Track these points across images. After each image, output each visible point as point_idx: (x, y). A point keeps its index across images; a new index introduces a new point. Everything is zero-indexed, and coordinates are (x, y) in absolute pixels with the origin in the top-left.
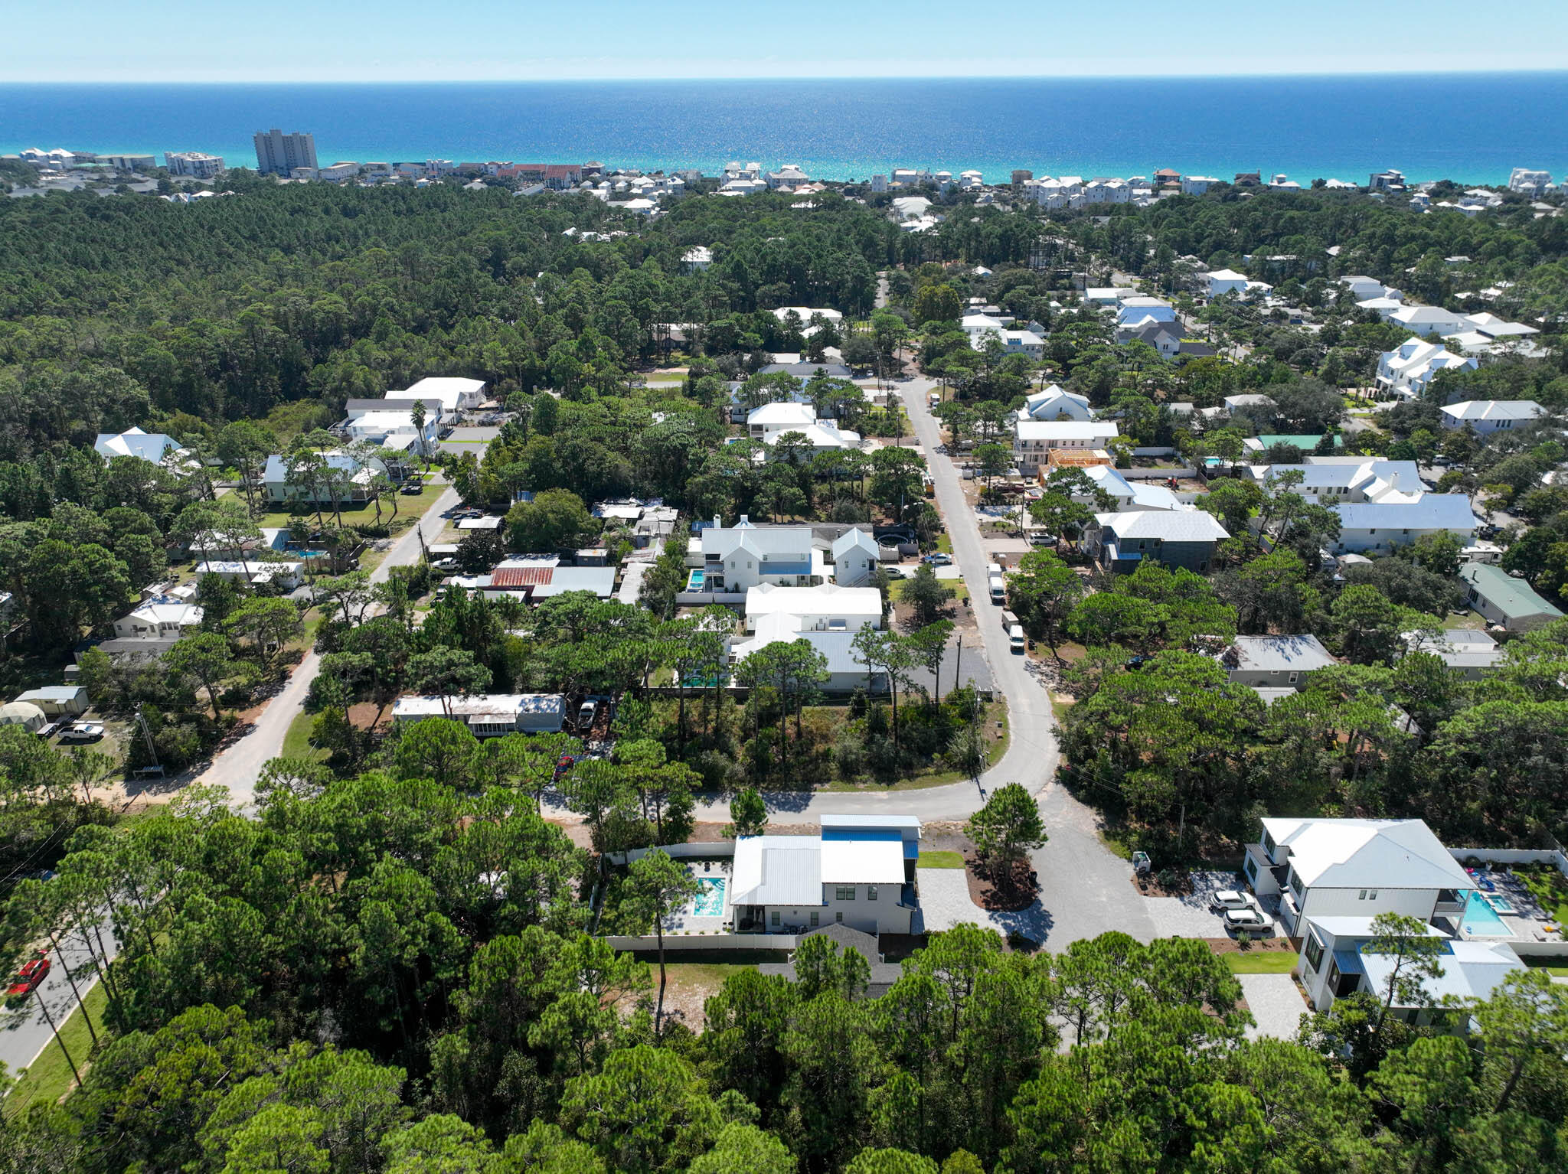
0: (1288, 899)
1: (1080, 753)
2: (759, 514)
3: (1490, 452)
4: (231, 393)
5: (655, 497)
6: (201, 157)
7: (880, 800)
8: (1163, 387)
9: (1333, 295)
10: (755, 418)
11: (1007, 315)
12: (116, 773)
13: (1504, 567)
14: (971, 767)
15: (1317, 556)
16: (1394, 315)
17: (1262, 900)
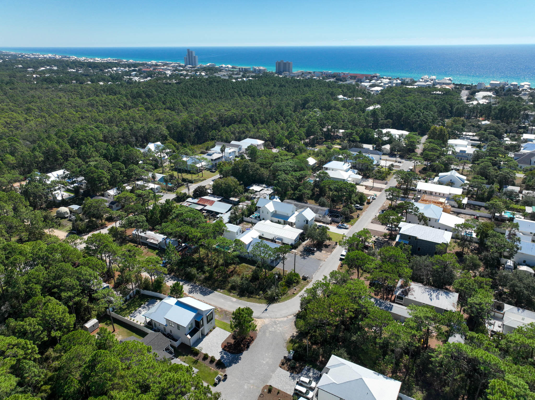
10: (326, 165)
14: (271, 300)
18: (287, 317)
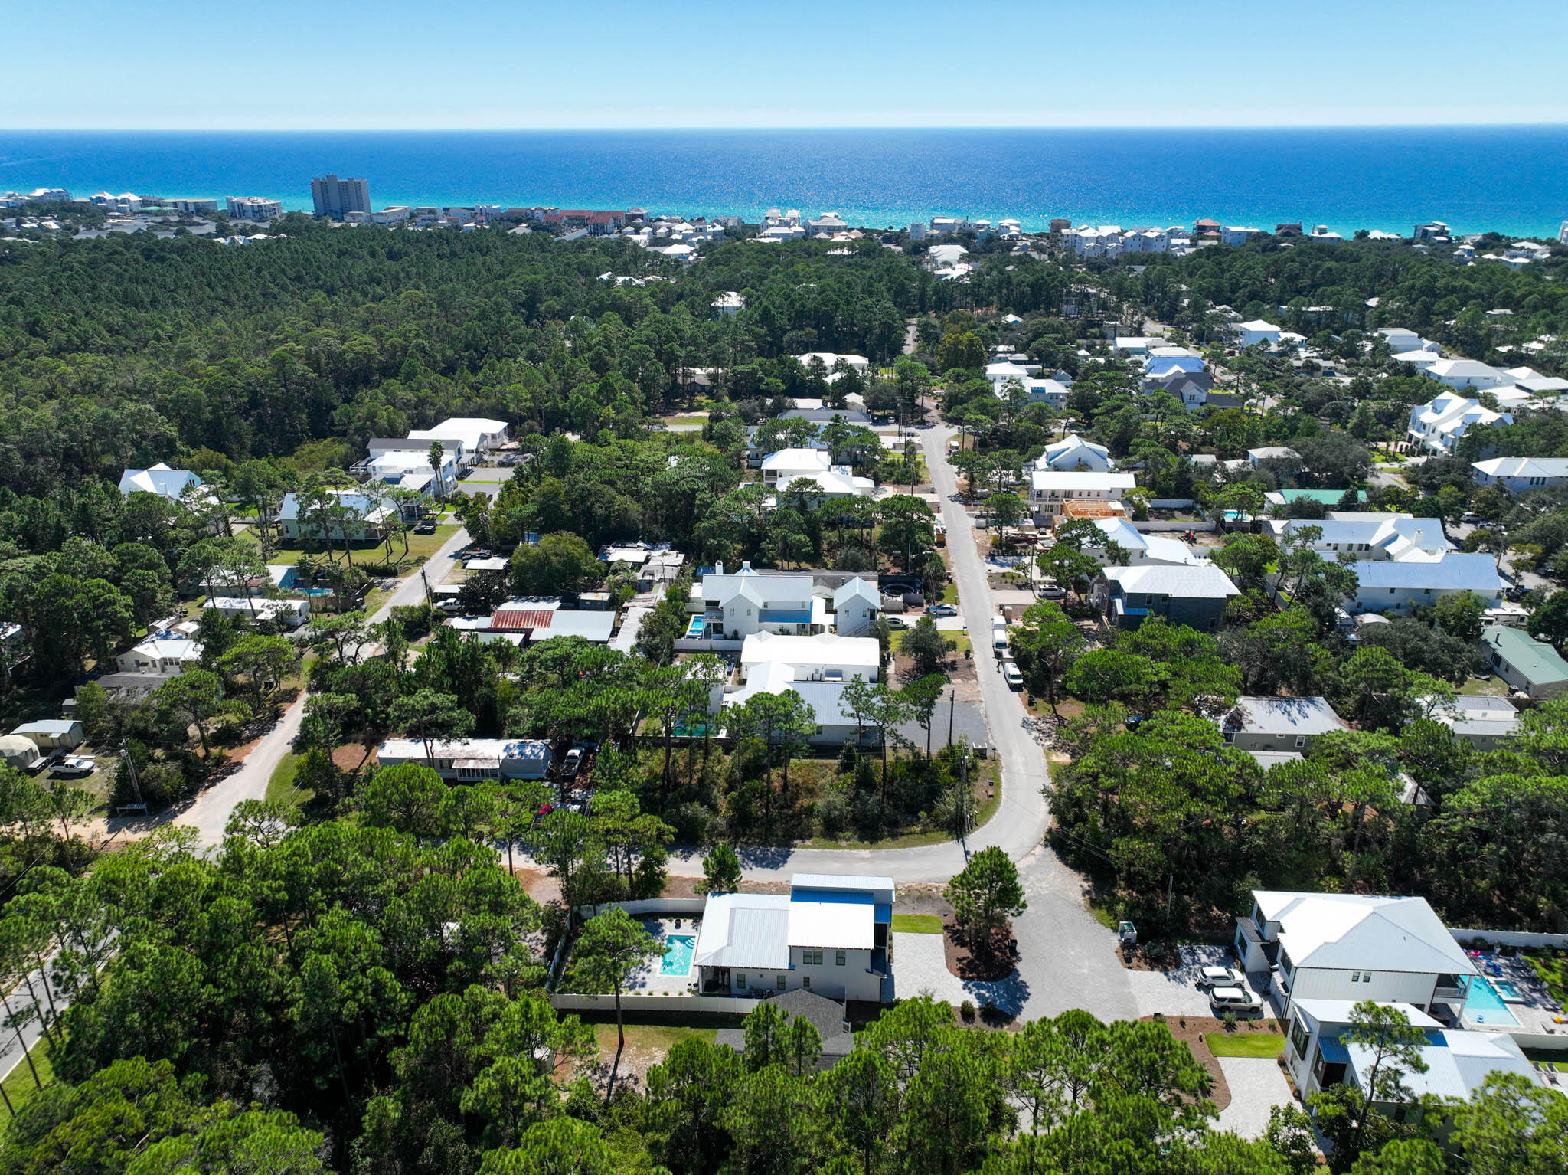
0: (1278, 978)
1: (1070, 816)
2: (765, 560)
3: (1522, 510)
4: (260, 430)
5: (663, 541)
6: (261, 201)
7: (863, 859)
8: (1185, 438)
9: (1369, 346)
10: (769, 464)
11: (1035, 363)
12: (100, 809)
13: (1529, 630)
14: (958, 827)
15: (1332, 616)
16: (1430, 368)
17: (1251, 977)
18: (1033, 851)
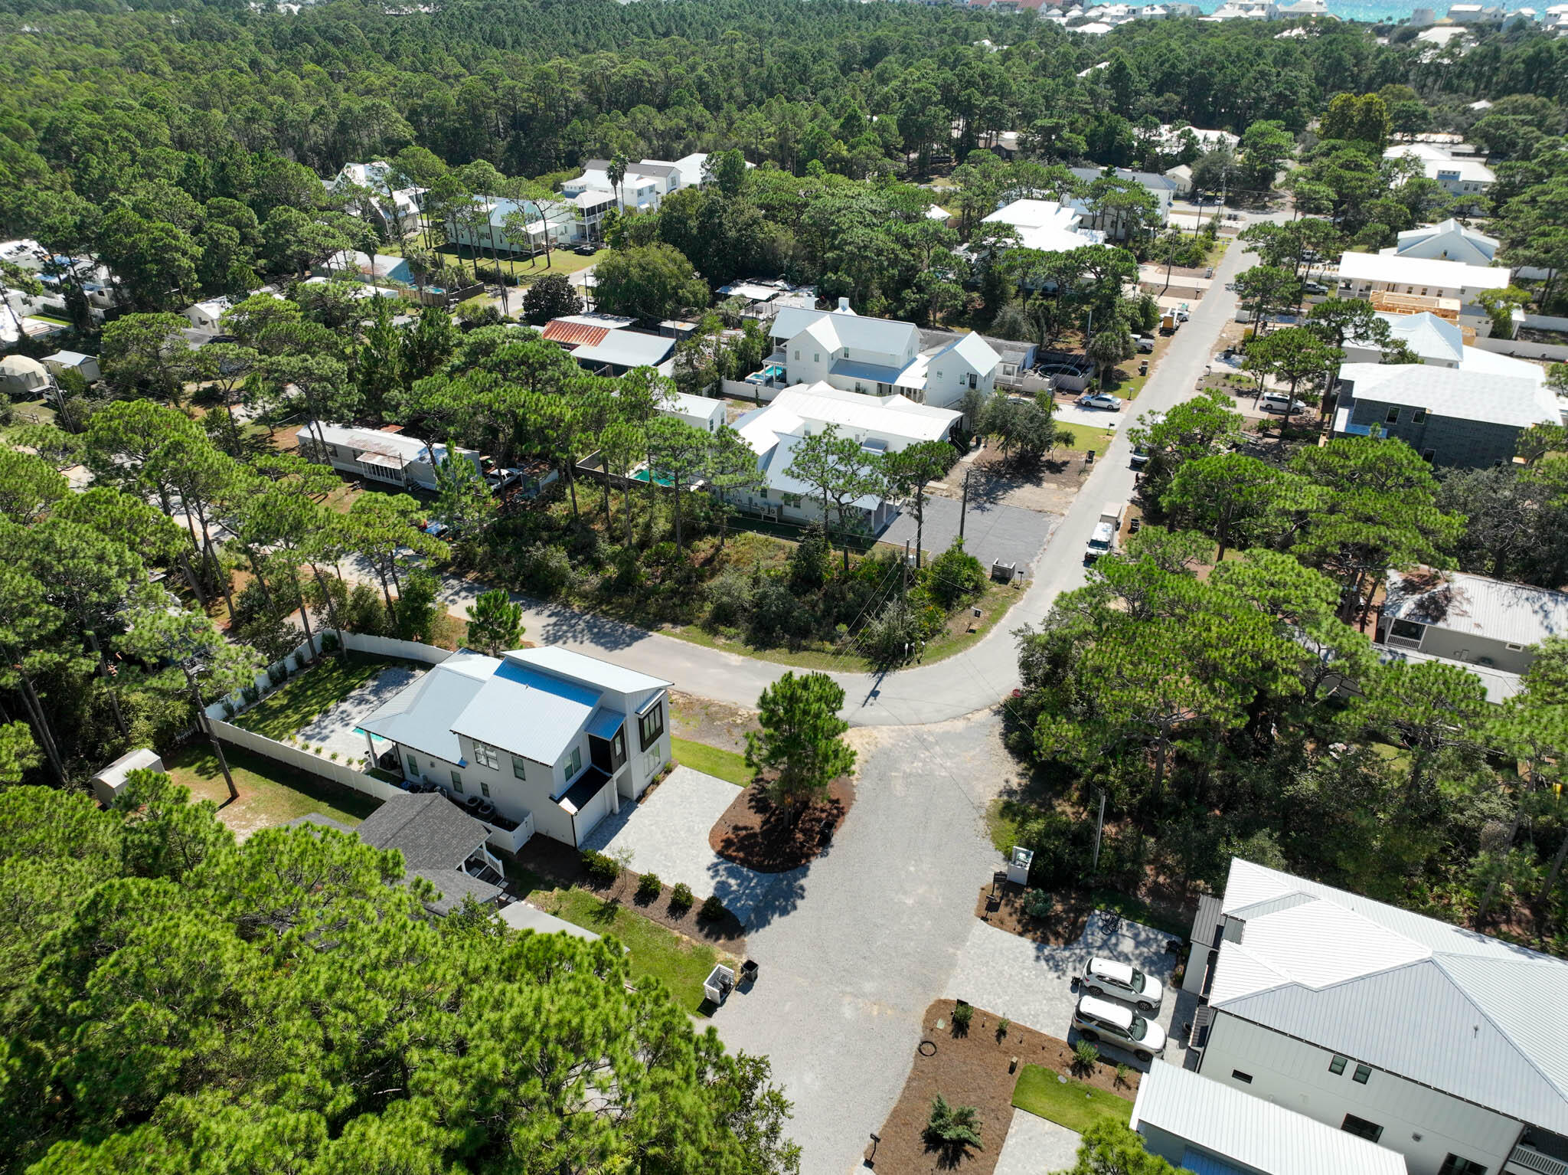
18: (963, 717)
